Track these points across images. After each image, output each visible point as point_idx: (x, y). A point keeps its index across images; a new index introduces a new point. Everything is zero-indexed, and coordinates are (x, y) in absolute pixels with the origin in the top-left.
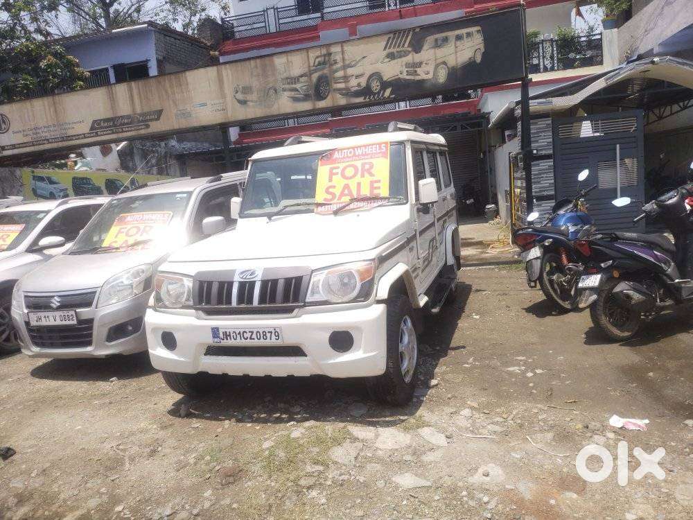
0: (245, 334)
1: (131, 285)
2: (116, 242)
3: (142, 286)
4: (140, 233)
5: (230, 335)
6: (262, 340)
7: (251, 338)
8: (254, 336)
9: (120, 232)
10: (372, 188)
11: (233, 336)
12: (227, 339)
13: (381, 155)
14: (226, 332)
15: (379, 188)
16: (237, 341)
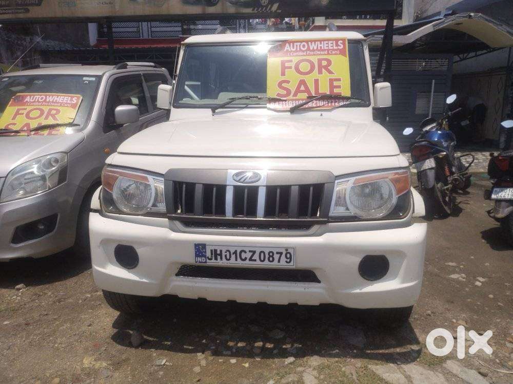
0: (243, 253)
1: (43, 178)
2: (15, 124)
3: (56, 178)
4: (44, 116)
5: (221, 255)
6: (266, 262)
7: (251, 259)
8: (256, 257)
9: (17, 113)
10: (332, 87)
11: (226, 256)
12: (216, 259)
13: (338, 52)
14: (216, 251)
15: (339, 87)
16: (230, 261)
